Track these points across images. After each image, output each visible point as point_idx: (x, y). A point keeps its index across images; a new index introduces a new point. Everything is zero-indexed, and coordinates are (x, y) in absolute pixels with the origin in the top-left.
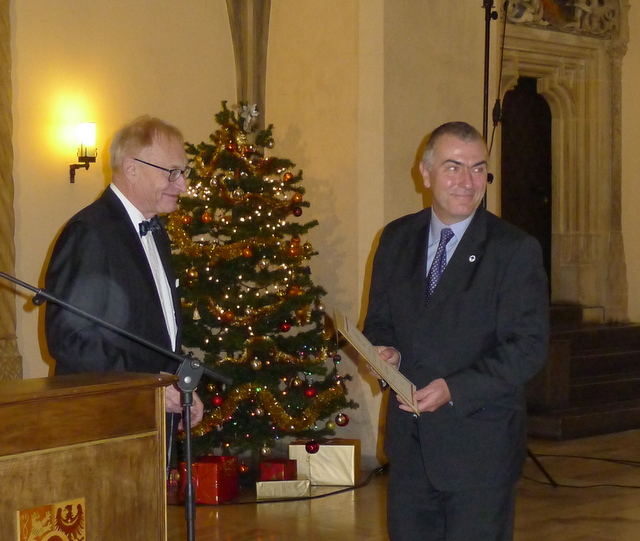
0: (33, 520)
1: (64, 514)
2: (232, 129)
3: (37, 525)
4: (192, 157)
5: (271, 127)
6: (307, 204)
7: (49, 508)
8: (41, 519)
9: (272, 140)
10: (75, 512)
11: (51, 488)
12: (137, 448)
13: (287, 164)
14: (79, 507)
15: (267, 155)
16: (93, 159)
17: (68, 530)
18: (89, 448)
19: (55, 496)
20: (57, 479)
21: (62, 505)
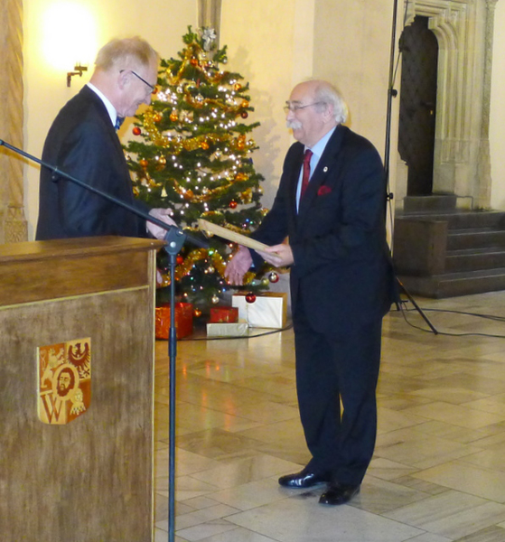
0: (50, 355)
1: (74, 350)
2: (194, 47)
3: (53, 359)
4: (163, 69)
5: (225, 47)
6: (252, 109)
7: (63, 346)
8: (55, 354)
9: (226, 58)
10: (83, 348)
11: (64, 330)
12: (133, 299)
13: (238, 76)
14: (86, 345)
15: (222, 69)
16: (85, 69)
17: (77, 363)
18: (95, 298)
19: (68, 336)
20: (69, 322)
21: (73, 343)
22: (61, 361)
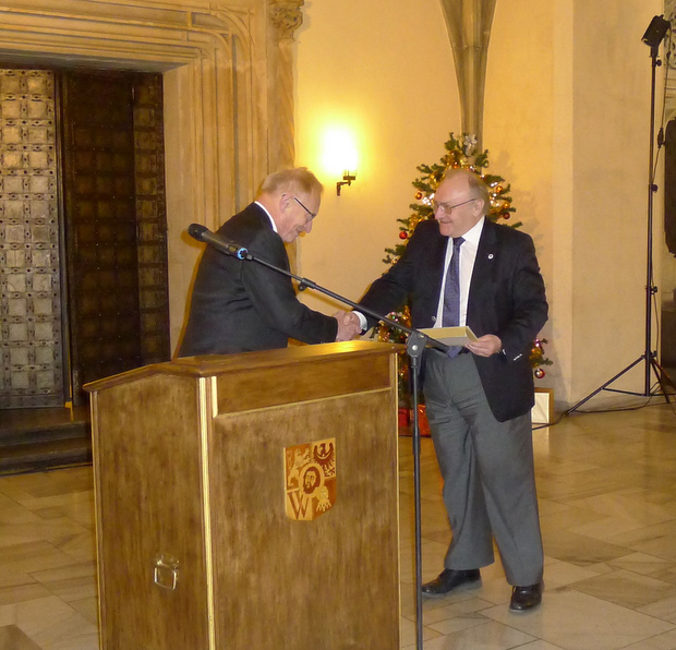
0: (296, 455)
1: (319, 450)
2: (456, 153)
3: (298, 459)
4: (427, 175)
5: (487, 151)
6: (514, 210)
7: (308, 446)
8: (302, 454)
9: (487, 162)
10: (327, 448)
11: (310, 431)
12: (376, 400)
13: (498, 179)
14: (331, 445)
15: (484, 172)
16: (354, 178)
17: (322, 463)
18: (339, 400)
19: (313, 436)
20: (315, 424)
21: (318, 443)
22: (307, 460)
